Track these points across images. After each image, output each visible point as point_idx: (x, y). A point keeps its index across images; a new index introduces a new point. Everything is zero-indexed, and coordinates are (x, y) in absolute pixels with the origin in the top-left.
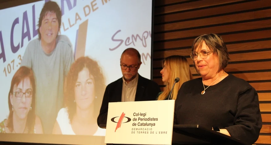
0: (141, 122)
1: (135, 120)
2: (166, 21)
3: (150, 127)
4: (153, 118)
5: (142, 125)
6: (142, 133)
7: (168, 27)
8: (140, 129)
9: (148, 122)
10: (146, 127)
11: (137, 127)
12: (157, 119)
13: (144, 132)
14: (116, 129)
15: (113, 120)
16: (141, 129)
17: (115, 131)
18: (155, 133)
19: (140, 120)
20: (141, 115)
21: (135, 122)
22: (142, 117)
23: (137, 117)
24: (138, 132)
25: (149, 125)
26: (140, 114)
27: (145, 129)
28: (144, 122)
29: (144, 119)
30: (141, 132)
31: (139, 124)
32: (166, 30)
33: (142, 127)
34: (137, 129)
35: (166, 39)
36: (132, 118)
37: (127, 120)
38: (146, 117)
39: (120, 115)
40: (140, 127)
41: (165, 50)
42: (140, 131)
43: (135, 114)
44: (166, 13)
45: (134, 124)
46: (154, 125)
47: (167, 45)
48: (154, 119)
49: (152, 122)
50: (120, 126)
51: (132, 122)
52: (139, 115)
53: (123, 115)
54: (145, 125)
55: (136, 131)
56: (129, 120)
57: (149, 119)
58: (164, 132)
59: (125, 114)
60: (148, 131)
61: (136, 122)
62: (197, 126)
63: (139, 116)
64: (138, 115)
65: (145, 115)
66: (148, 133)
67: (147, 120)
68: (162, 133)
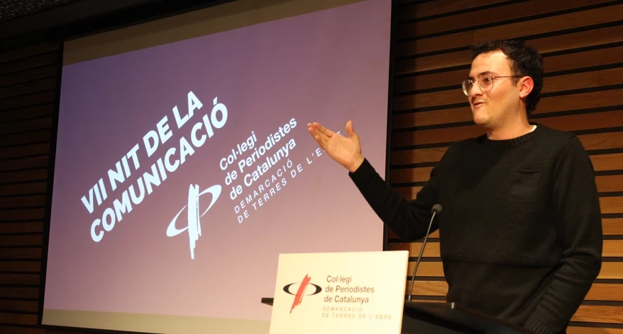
0: (342, 295)
1: (330, 289)
2: (418, 87)
3: (358, 304)
4: (365, 288)
5: (343, 300)
6: (343, 316)
7: (421, 100)
8: (339, 309)
9: (355, 295)
10: (351, 305)
11: (333, 304)
12: (373, 290)
13: (346, 315)
14: (293, 307)
16: (341, 309)
17: (291, 312)
18: (367, 317)
19: (339, 291)
20: (342, 280)
21: (330, 294)
22: (343, 285)
23: (333, 285)
24: (335, 316)
25: (357, 300)
26: (339, 278)
27: (348, 309)
28: (348, 295)
29: (347, 290)
30: (341, 315)
31: (337, 299)
32: (417, 106)
33: (344, 305)
34: (332, 309)
35: (417, 124)
36: (324, 285)
37: (314, 289)
38: (352, 285)
39: (301, 280)
40: (339, 305)
41: (415, 147)
42: (340, 312)
43: (329, 279)
44: (418, 70)
45: (328, 299)
46: (368, 300)
47: (418, 138)
48: (366, 290)
49: (363, 295)
50: (300, 302)
51: (323, 294)
52: (339, 281)
53: (307, 280)
54: (350, 300)
55: (331, 313)
56: (319, 289)
57: (357, 289)
58: (386, 317)
59: (310, 279)
60: (354, 313)
61: (332, 295)
62: (451, 306)
63: (338, 283)
64: (335, 280)
65: (348, 280)
66: (354, 317)
67: (353, 290)
68: (381, 317)
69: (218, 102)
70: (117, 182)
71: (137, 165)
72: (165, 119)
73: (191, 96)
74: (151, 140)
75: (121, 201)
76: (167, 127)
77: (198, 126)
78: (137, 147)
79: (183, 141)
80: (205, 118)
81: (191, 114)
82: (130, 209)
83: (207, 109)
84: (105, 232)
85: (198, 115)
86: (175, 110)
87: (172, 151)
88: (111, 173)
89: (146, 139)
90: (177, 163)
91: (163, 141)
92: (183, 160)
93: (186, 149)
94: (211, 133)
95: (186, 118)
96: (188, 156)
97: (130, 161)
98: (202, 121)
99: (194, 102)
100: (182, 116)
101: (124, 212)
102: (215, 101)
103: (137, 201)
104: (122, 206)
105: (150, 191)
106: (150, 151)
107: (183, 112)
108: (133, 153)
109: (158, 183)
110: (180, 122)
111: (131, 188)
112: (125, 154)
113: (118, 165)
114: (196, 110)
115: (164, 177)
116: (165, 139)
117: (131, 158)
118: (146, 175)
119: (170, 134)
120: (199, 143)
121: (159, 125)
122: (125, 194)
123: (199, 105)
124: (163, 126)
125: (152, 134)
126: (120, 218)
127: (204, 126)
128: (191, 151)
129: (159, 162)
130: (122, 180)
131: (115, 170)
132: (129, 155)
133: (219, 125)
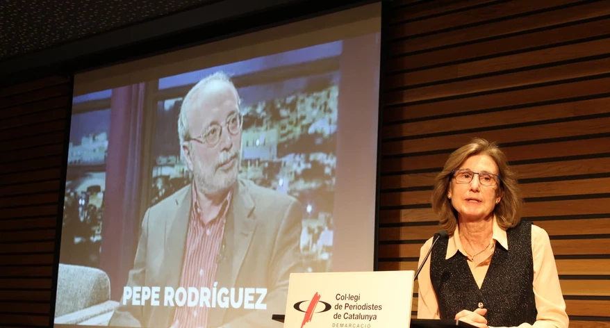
0: (351, 312)
1: (338, 307)
2: (406, 117)
3: (366, 322)
4: (373, 305)
5: (352, 317)
7: (408, 129)
8: (348, 326)
9: (364, 312)
10: (360, 321)
11: (342, 320)
12: (380, 308)
14: (303, 324)
15: (297, 306)
16: (350, 325)
19: (348, 308)
20: (351, 298)
21: (339, 312)
22: (352, 303)
23: (342, 303)
25: (365, 317)
26: (347, 296)
27: (357, 326)
28: (356, 312)
29: (355, 307)
31: (346, 316)
32: (406, 134)
33: (352, 321)
34: (342, 325)
35: (405, 151)
36: (333, 303)
37: (324, 307)
38: (360, 303)
39: (310, 298)
40: (348, 321)
41: (403, 173)
43: (338, 297)
44: (406, 101)
45: (337, 316)
46: (376, 317)
47: (407, 164)
48: (375, 307)
49: (371, 312)
50: (310, 319)
51: (332, 311)
52: (347, 299)
53: (316, 298)
54: (359, 317)
56: (328, 307)
57: (365, 307)
59: (320, 296)
61: (341, 312)
63: (347, 301)
64: (344, 298)
65: (357, 298)
67: (359, 307)
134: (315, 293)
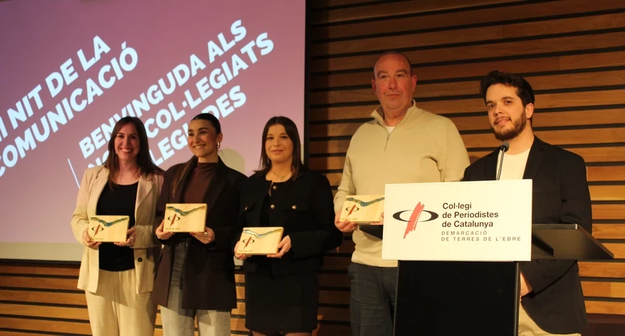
0: (463, 220)
1: (447, 215)
2: (332, 36)
3: (481, 229)
4: (488, 213)
5: (463, 225)
6: (466, 239)
7: (334, 48)
8: (460, 233)
9: (477, 220)
10: (473, 229)
11: (452, 228)
12: (496, 215)
13: (468, 239)
14: (407, 232)
15: (397, 216)
16: (463, 233)
17: (404, 238)
18: (493, 239)
19: (458, 217)
20: (461, 206)
21: (448, 220)
22: (462, 211)
23: (452, 211)
24: (456, 239)
25: (479, 224)
26: (457, 204)
27: (470, 232)
28: (469, 220)
29: (467, 215)
30: (463, 239)
31: (457, 224)
33: (465, 229)
34: (453, 233)
35: (331, 69)
36: (440, 212)
37: (430, 216)
38: (473, 210)
39: (412, 208)
40: (460, 229)
41: (330, 89)
42: (461, 236)
43: (446, 206)
45: (446, 225)
46: (492, 224)
47: (333, 81)
48: (491, 215)
49: (487, 220)
50: (415, 228)
51: (440, 220)
52: (457, 208)
53: (419, 208)
54: (471, 225)
55: (451, 237)
56: (434, 216)
57: (479, 215)
58: (514, 238)
59: (423, 206)
60: (477, 236)
61: (451, 220)
63: (457, 209)
64: (453, 206)
65: (468, 207)
66: (478, 239)
67: (474, 215)
68: (509, 239)
69: (127, 46)
70: (18, 121)
71: (40, 105)
72: (69, 62)
73: (97, 41)
74: (55, 82)
75: (23, 138)
76: (72, 69)
77: (106, 68)
78: (39, 88)
79: (90, 83)
80: (114, 61)
81: (98, 57)
82: (34, 146)
83: (115, 52)
84: (7, 168)
85: (105, 59)
86: (80, 54)
87: (78, 92)
88: (11, 112)
89: (49, 80)
90: (84, 103)
91: (68, 83)
92: (91, 100)
93: (93, 90)
94: (120, 76)
95: (93, 61)
96: (95, 97)
97: (32, 101)
98: (110, 64)
99: (100, 46)
100: (88, 59)
101: (27, 148)
102: (124, 45)
103: (42, 138)
104: (25, 144)
105: (55, 129)
106: (54, 92)
107: (89, 55)
108: (35, 93)
109: (64, 121)
110: (86, 65)
111: (34, 127)
112: (26, 94)
113: (19, 105)
114: (103, 54)
115: (71, 116)
116: (69, 80)
117: (33, 98)
118: (50, 114)
119: (76, 76)
120: (108, 85)
121: (63, 67)
122: (27, 132)
123: (106, 49)
124: (68, 68)
125: (55, 75)
126: (23, 155)
127: (112, 69)
128: (100, 93)
129: (65, 101)
130: (23, 118)
131: (16, 109)
132: (30, 95)
133: (129, 68)
134: (417, 203)
